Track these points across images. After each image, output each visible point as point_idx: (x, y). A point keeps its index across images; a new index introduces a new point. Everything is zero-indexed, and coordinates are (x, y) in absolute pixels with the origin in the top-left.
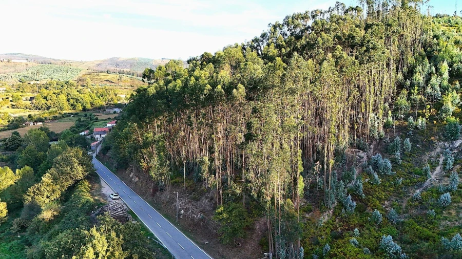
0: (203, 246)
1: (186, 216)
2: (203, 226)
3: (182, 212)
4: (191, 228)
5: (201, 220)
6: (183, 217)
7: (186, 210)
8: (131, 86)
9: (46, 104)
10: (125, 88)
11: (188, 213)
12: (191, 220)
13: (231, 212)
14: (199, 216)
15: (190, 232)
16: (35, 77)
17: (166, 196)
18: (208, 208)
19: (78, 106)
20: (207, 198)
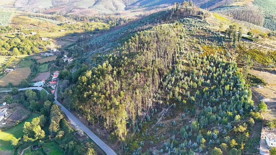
0: (106, 143)
5: (104, 136)
7: (100, 133)
8: (47, 28)
9: (7, 53)
10: (44, 30)
13: (112, 137)
17: (93, 127)
19: (25, 52)
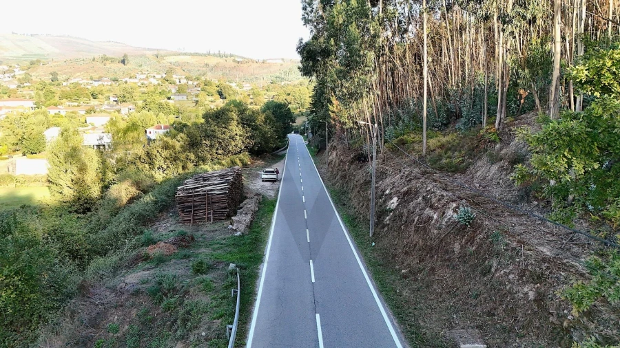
1: (401, 215)
2: (463, 257)
3: (394, 202)
4: (413, 261)
6: (394, 220)
7: (407, 197)
11: (412, 205)
12: (417, 230)
14: (450, 212)
15: (405, 277)
16: (286, 77)
18: (496, 192)
20: (494, 159)
